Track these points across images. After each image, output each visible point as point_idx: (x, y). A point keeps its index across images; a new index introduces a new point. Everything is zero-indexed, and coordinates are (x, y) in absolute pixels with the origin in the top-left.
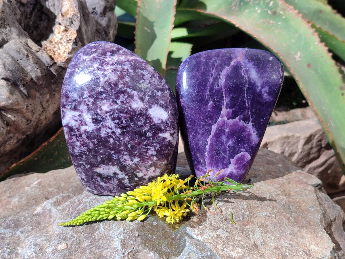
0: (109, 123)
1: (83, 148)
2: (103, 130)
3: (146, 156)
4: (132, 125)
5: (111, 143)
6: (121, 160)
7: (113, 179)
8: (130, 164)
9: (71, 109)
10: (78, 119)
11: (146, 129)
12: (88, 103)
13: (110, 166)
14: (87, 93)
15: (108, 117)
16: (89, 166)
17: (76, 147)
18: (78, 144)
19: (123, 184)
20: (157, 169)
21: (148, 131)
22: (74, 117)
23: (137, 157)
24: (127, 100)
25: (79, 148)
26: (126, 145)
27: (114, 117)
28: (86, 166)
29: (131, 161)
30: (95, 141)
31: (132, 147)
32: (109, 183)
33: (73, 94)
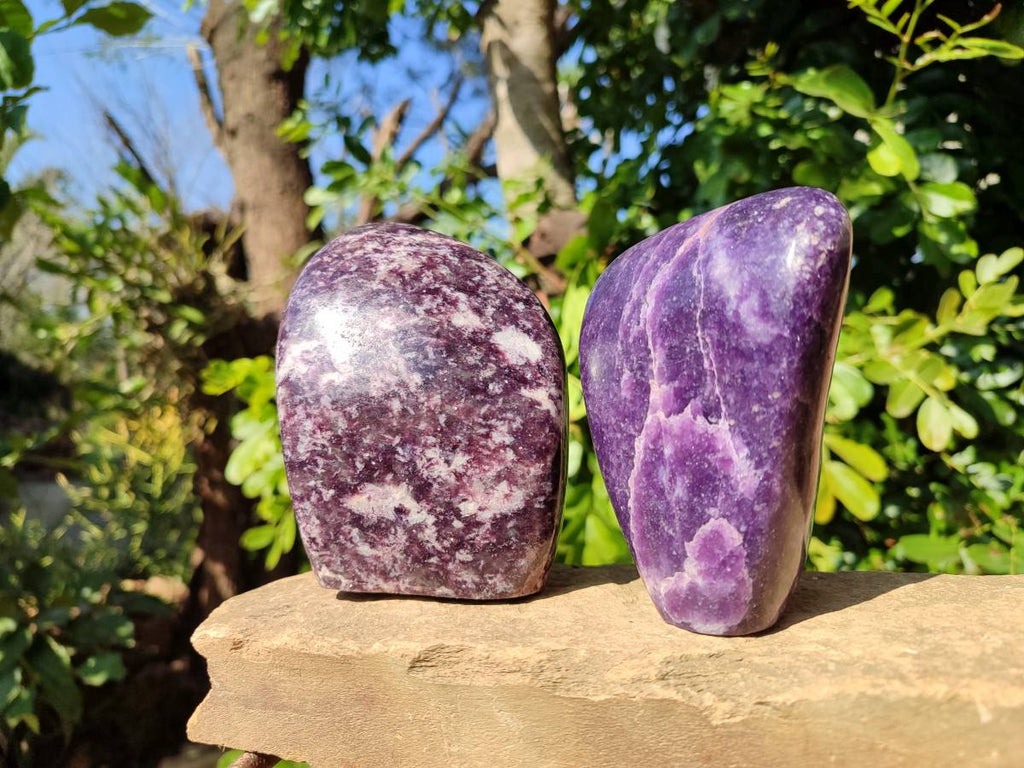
0: (393, 359)
1: (320, 436)
2: (376, 380)
3: (485, 447)
4: (450, 364)
5: (395, 412)
6: (420, 464)
7: (393, 530)
8: (442, 475)
10: (316, 357)
11: (488, 373)
13: (388, 488)
15: (391, 346)
16: (332, 492)
17: (302, 438)
18: (308, 425)
19: (420, 544)
20: (514, 488)
21: (492, 380)
22: (305, 354)
23: (461, 450)
24: (442, 308)
25: (309, 439)
26: (432, 416)
27: (406, 345)
28: (324, 491)
29: (446, 465)
30: (353, 410)
31: (450, 421)
32: (382, 544)
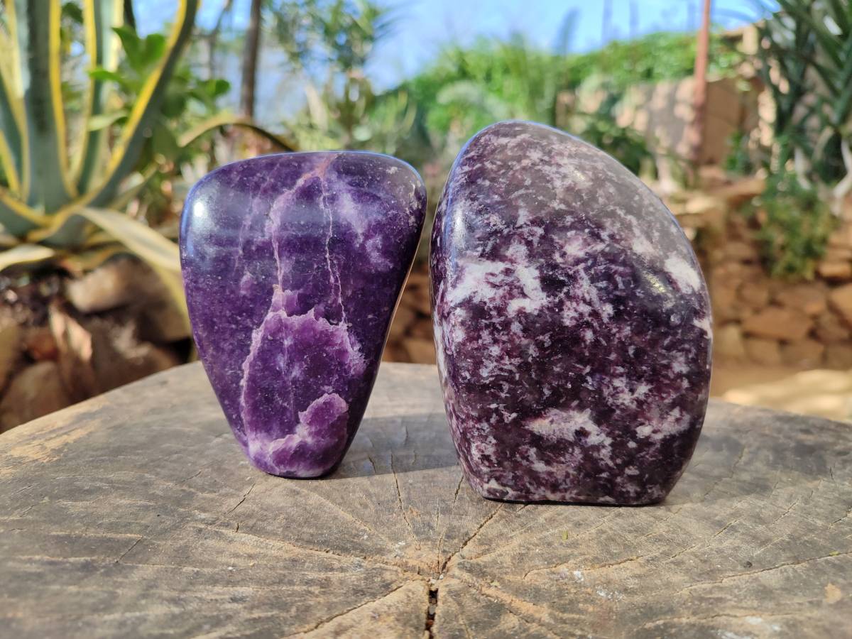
0: (585, 288)
2: (569, 309)
3: (666, 377)
4: (638, 294)
5: (588, 342)
6: (606, 392)
7: (570, 450)
8: (626, 402)
9: (482, 256)
10: (503, 280)
11: (668, 305)
12: (530, 238)
13: (571, 413)
14: (526, 213)
15: (582, 273)
16: (514, 415)
17: (486, 362)
18: (495, 350)
19: (595, 461)
20: (684, 413)
21: (672, 311)
22: (490, 277)
23: (645, 380)
24: (622, 233)
25: (495, 364)
26: (622, 348)
27: (596, 274)
28: (506, 414)
29: (630, 394)
30: (546, 339)
31: (639, 353)
32: (557, 462)
33: (488, 219)
